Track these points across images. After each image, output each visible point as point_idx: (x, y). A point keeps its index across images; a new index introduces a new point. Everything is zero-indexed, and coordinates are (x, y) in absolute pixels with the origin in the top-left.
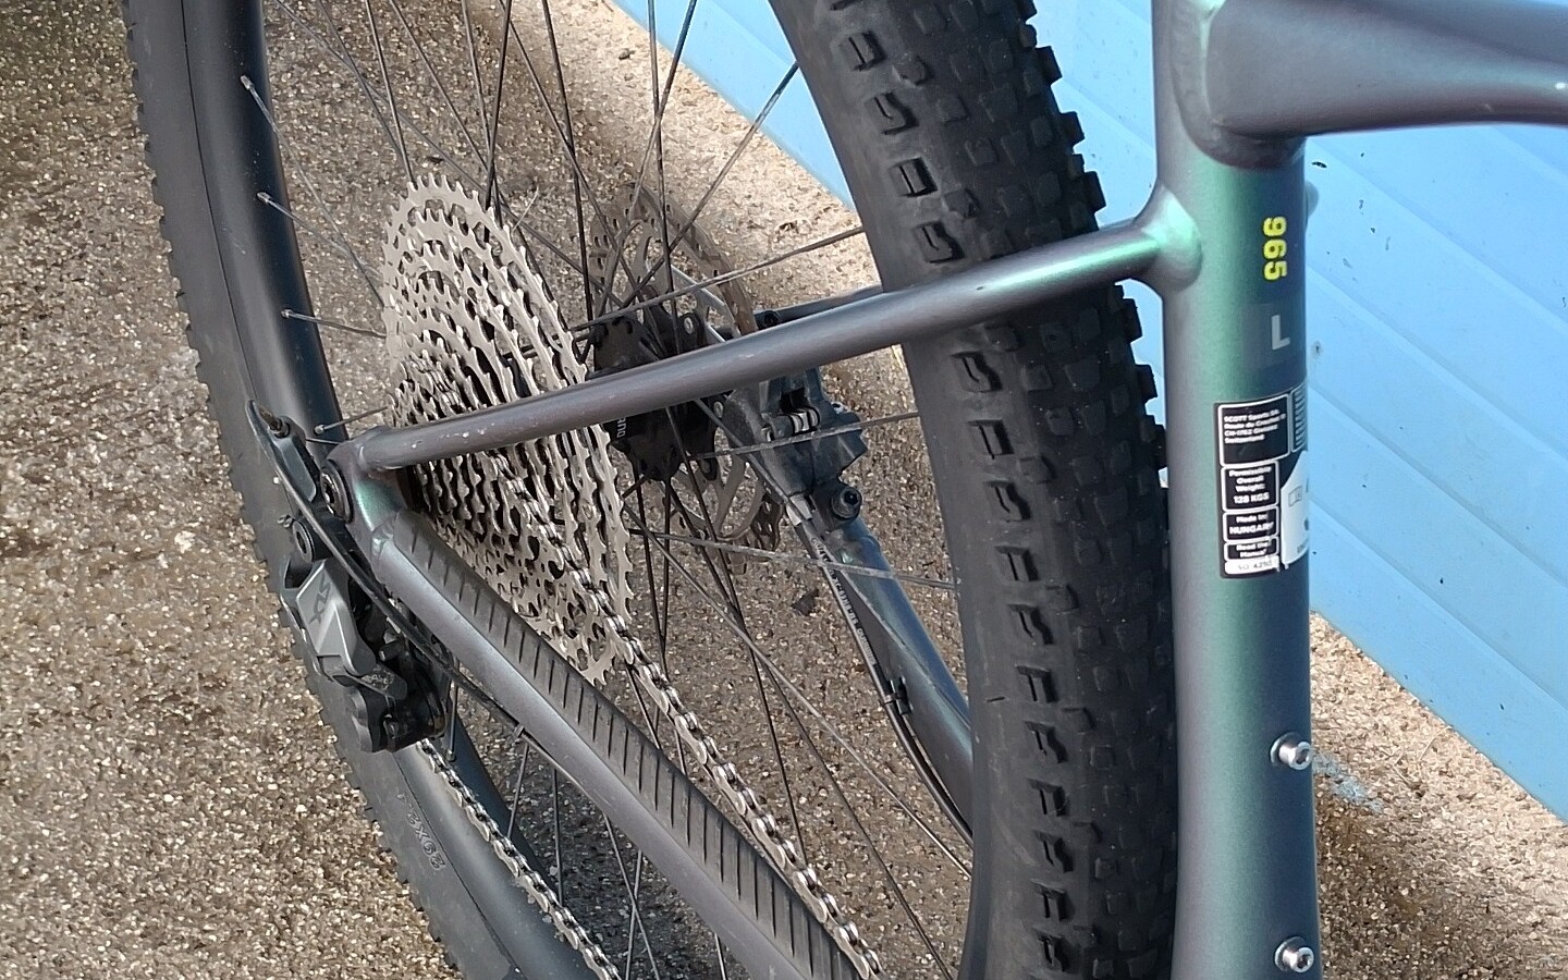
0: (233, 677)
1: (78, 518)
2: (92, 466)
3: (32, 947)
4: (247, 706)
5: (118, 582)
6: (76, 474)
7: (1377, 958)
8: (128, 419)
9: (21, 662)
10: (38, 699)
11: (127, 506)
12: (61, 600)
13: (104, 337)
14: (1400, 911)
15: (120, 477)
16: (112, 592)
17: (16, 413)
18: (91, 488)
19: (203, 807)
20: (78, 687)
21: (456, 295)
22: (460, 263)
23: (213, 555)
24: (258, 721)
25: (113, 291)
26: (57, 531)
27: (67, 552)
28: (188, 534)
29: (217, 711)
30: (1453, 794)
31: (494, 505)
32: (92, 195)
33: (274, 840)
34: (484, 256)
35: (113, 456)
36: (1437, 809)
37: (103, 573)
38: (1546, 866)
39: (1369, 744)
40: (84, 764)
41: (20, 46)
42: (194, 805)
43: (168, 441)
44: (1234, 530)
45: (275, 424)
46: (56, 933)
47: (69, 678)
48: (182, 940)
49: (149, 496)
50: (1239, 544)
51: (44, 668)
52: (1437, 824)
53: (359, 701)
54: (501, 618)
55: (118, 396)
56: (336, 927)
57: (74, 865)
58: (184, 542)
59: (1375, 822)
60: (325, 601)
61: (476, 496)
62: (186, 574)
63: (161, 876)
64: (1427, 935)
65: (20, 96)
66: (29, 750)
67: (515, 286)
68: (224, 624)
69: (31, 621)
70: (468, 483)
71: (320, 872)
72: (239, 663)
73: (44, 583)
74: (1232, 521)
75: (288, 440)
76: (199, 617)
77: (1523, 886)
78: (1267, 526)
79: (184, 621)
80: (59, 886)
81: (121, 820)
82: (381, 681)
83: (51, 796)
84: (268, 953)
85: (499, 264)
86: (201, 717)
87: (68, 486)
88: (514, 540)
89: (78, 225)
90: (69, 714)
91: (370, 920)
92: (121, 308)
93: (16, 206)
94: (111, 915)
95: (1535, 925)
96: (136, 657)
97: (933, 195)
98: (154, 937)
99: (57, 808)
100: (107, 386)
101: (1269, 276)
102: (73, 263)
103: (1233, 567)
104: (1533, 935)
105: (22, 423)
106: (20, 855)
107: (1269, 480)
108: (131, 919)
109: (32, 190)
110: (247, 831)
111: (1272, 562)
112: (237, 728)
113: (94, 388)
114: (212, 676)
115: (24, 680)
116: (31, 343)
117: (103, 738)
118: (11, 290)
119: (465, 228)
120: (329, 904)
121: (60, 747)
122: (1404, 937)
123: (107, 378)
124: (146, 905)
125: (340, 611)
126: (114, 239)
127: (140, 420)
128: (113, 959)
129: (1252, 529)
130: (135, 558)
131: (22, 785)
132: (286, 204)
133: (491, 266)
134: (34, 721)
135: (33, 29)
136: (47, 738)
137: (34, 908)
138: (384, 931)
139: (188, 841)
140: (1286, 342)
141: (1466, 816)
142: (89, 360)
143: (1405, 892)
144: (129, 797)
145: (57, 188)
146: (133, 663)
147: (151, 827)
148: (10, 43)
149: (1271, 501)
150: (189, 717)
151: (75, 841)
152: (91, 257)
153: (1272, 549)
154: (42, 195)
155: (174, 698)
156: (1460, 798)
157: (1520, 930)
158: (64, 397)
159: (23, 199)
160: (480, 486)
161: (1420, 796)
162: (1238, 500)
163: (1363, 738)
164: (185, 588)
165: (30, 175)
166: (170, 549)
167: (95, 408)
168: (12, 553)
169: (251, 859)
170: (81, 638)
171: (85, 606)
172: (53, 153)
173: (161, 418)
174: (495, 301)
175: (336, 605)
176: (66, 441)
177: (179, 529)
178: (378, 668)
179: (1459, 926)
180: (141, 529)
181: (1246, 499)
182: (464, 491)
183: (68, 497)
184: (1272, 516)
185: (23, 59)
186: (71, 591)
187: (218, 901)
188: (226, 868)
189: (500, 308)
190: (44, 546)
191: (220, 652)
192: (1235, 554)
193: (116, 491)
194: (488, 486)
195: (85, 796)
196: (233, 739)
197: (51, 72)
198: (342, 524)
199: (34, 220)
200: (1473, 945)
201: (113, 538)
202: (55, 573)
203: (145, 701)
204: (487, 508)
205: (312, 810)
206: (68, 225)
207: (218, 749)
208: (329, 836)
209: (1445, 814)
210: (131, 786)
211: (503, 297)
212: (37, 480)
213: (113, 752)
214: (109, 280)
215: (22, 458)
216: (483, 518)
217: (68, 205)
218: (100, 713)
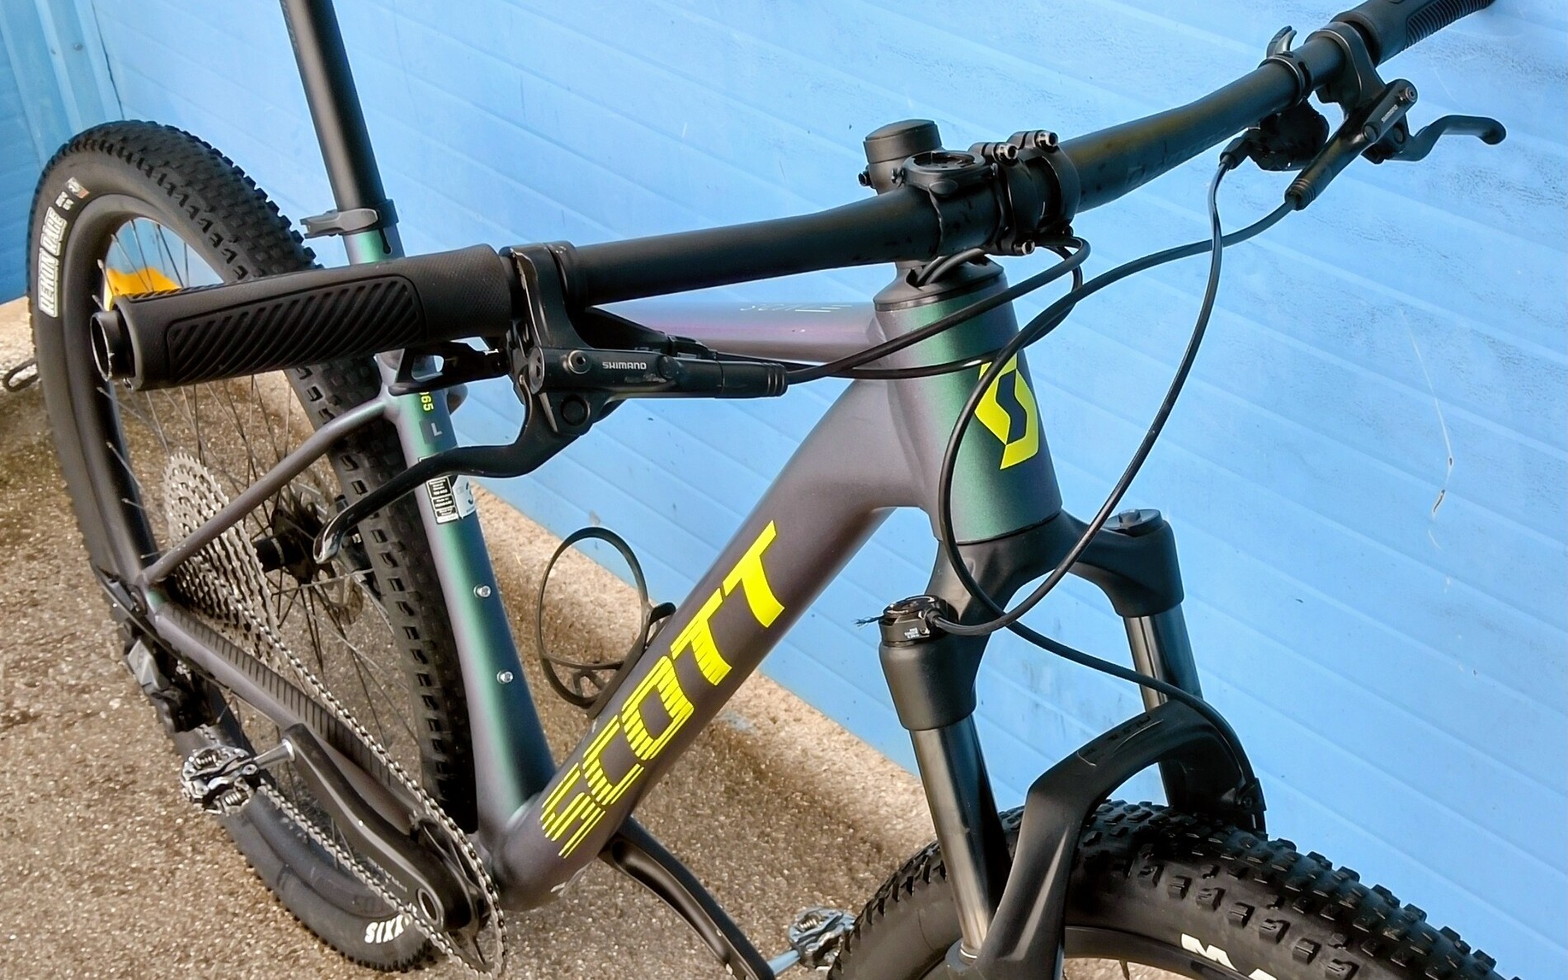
0: (142, 764)
1: (55, 701)
2: (63, 674)
3: (31, 907)
4: (150, 778)
5: (78, 728)
6: (54, 679)
7: (747, 798)
8: (84, 649)
9: (23, 775)
10: (33, 790)
11: (83, 691)
12: (46, 742)
13: (71, 610)
14: (760, 775)
15: (79, 678)
16: (75, 734)
17: (20, 654)
18: (62, 685)
19: (125, 828)
20: (56, 781)
21: (192, 506)
22: (194, 492)
23: (132, 708)
24: (156, 783)
25: (75, 587)
26: (43, 709)
27: (48, 718)
28: (118, 700)
29: (134, 782)
30: (791, 719)
31: (215, 600)
32: (65, 541)
33: (164, 838)
34: (204, 488)
35: (75, 668)
36: (782, 727)
37: (69, 726)
38: (833, 744)
39: (752, 703)
40: (58, 818)
41: (22, 472)
42: (120, 828)
43: (107, 656)
44: (437, 505)
45: (108, 575)
46: (44, 898)
47: (51, 778)
48: (114, 891)
49: (96, 684)
50: (440, 510)
51: (36, 775)
52: (783, 734)
53: (166, 707)
54: (214, 638)
55: (79, 638)
56: (198, 873)
57: (53, 865)
58: (115, 704)
59: (751, 737)
60: (142, 657)
61: (207, 598)
62: (115, 719)
63: (102, 864)
64: (773, 784)
65: (23, 497)
66: (28, 815)
67: (217, 501)
68: (138, 740)
69: (29, 754)
70: (202, 591)
71: (190, 849)
72: (146, 758)
73: (36, 734)
74: (435, 502)
75: (117, 584)
76: (124, 739)
77: (821, 754)
78: (450, 502)
79: (115, 742)
80: (45, 877)
81: (80, 840)
82: (174, 694)
83: (41, 835)
84: (161, 890)
85: (210, 491)
86: (124, 787)
87: (49, 686)
88: (227, 616)
89: (56, 557)
90: (50, 795)
91: (216, 866)
92: (81, 595)
93: (20, 552)
94: (74, 886)
95: (825, 770)
96: (88, 763)
97: (321, 400)
98: (98, 892)
99: (44, 840)
100: (72, 634)
101: (426, 409)
102: (53, 577)
103: (440, 520)
104: (824, 775)
105: (24, 659)
106: (23, 865)
107: (445, 484)
108: (85, 886)
109: (29, 543)
110: (150, 836)
111: (455, 516)
112: (144, 788)
113: (65, 636)
114: (130, 766)
115: (25, 783)
116: (29, 619)
117: (69, 803)
118: (18, 595)
119: (195, 476)
120: (194, 862)
121: (45, 811)
122: (761, 786)
123: (72, 630)
124: (93, 879)
125: (150, 661)
126: (77, 561)
127: (91, 648)
128: (76, 906)
129: (444, 504)
130: (87, 716)
131: (24, 833)
132: (141, 504)
133: (207, 493)
134: (30, 801)
135: (31, 462)
136: (38, 809)
137: (32, 889)
138: (225, 870)
139: (117, 845)
140: (440, 433)
141: (797, 729)
142: (62, 623)
143: (763, 766)
144: (84, 830)
145: (44, 541)
146: (86, 766)
147: (95, 841)
148: (17, 471)
149: (449, 492)
150: (118, 787)
151: (54, 855)
152: (63, 572)
153: (454, 511)
154: (35, 545)
155: (109, 780)
156: (795, 720)
157: (819, 774)
158: (47, 643)
159: (24, 548)
160: (209, 591)
161: (775, 723)
162: (435, 493)
163: (749, 701)
164: (116, 726)
165: (28, 536)
166: (106, 708)
167: (65, 646)
168: (18, 723)
169: (151, 848)
170: (57, 758)
171: (60, 742)
172: (42, 523)
173: (103, 645)
174: (210, 508)
175: (148, 658)
176: (48, 664)
177: (112, 698)
178: (172, 687)
179: (789, 777)
180: (91, 701)
181: (438, 493)
182: (201, 595)
183: (50, 691)
184: (450, 498)
185: (25, 478)
186: (51, 736)
187: (134, 870)
188: (138, 854)
189: (212, 511)
190: (35, 718)
191: (135, 754)
192: (439, 514)
193: (77, 685)
194: (212, 592)
195: (59, 832)
196: (142, 794)
197: (41, 483)
198: (142, 613)
199: (30, 558)
200: (794, 785)
201: (74, 707)
202: (43, 729)
203: (93, 783)
204: (212, 602)
205: (186, 820)
206: (48, 557)
207: (134, 800)
208: (194, 831)
209: (787, 729)
210: (84, 824)
211: (213, 507)
212: (32, 685)
213: (75, 809)
214: (73, 582)
215: (24, 676)
216: (212, 607)
217: (50, 548)
218: (68, 792)
